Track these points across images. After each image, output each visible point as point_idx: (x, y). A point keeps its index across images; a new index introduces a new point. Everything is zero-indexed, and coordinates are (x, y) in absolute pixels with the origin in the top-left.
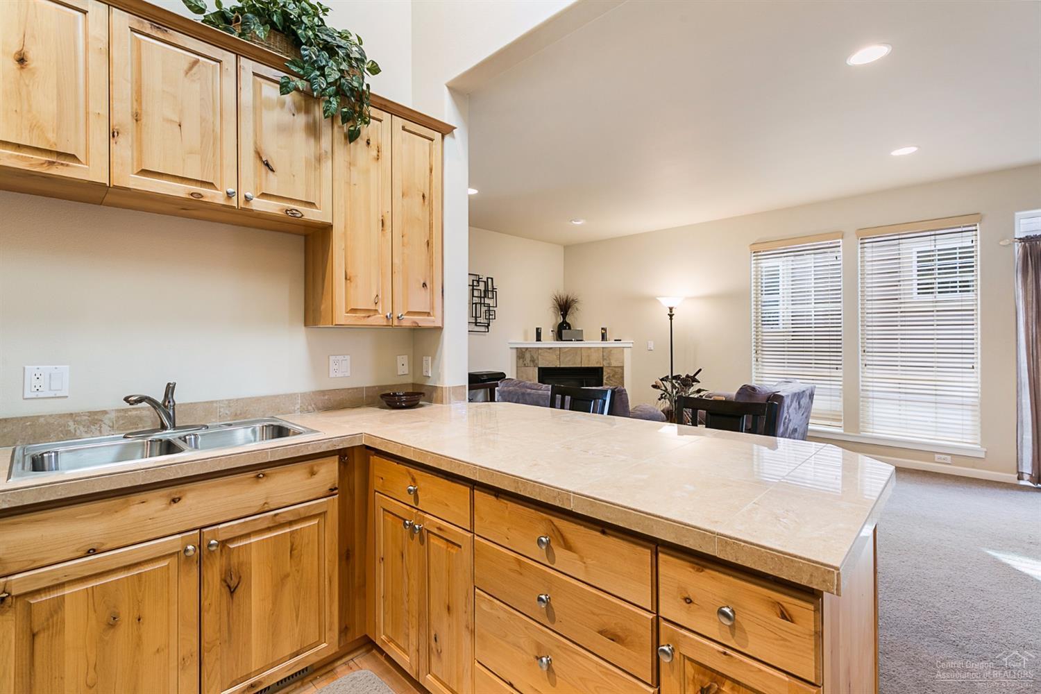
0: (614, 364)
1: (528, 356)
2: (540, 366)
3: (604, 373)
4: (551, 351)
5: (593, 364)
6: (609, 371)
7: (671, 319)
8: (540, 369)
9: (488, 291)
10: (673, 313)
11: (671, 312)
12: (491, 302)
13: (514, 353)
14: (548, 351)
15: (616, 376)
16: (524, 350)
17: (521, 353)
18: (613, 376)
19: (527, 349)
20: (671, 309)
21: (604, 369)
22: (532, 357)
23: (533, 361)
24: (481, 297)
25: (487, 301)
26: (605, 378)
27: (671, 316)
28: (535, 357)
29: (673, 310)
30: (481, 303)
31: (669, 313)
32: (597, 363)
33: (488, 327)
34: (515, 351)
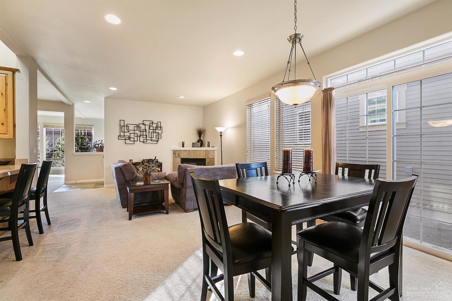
0: (210, 157)
1: (177, 153)
2: (181, 157)
3: (206, 161)
4: (185, 151)
5: (202, 157)
6: (208, 160)
7: (221, 137)
8: (181, 159)
9: (158, 127)
10: (222, 134)
11: (221, 134)
12: (160, 132)
13: (172, 152)
14: (184, 151)
15: (211, 162)
16: (175, 151)
17: (175, 152)
18: (210, 162)
19: (177, 150)
20: (221, 133)
21: (206, 159)
22: (178, 154)
23: (179, 155)
24: (153, 130)
25: (157, 131)
26: (206, 163)
27: (221, 136)
28: (179, 154)
29: (222, 133)
30: (153, 132)
31: (220, 134)
32: (203, 156)
33: (157, 141)
34: (172, 151)
